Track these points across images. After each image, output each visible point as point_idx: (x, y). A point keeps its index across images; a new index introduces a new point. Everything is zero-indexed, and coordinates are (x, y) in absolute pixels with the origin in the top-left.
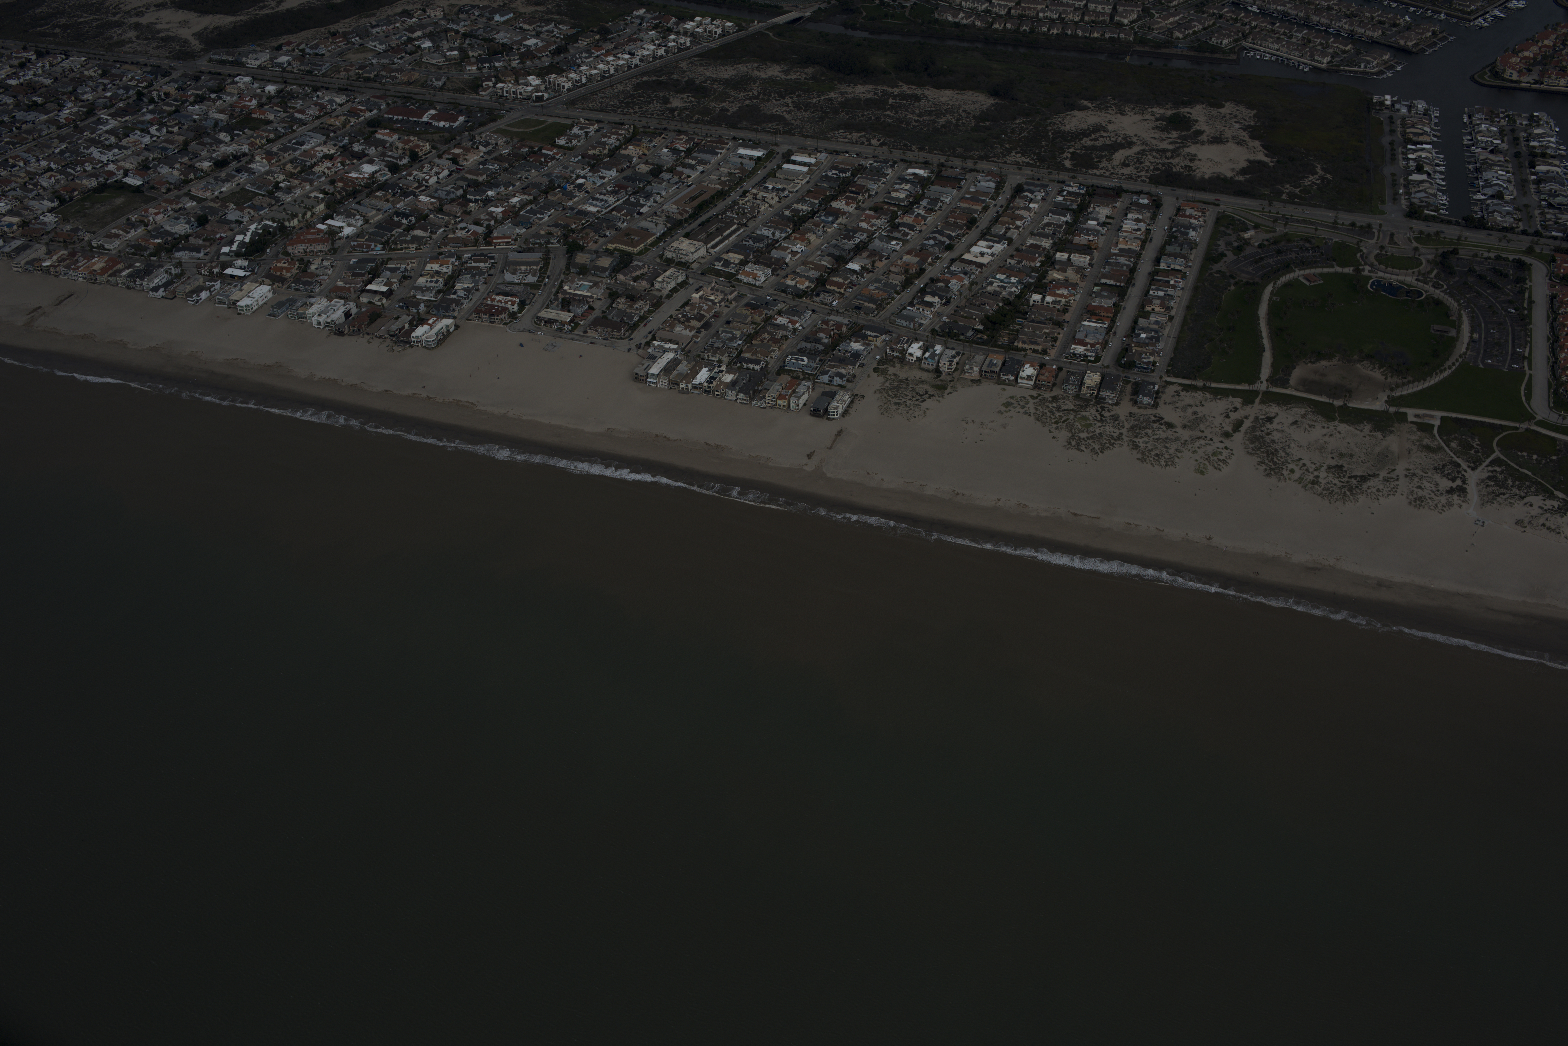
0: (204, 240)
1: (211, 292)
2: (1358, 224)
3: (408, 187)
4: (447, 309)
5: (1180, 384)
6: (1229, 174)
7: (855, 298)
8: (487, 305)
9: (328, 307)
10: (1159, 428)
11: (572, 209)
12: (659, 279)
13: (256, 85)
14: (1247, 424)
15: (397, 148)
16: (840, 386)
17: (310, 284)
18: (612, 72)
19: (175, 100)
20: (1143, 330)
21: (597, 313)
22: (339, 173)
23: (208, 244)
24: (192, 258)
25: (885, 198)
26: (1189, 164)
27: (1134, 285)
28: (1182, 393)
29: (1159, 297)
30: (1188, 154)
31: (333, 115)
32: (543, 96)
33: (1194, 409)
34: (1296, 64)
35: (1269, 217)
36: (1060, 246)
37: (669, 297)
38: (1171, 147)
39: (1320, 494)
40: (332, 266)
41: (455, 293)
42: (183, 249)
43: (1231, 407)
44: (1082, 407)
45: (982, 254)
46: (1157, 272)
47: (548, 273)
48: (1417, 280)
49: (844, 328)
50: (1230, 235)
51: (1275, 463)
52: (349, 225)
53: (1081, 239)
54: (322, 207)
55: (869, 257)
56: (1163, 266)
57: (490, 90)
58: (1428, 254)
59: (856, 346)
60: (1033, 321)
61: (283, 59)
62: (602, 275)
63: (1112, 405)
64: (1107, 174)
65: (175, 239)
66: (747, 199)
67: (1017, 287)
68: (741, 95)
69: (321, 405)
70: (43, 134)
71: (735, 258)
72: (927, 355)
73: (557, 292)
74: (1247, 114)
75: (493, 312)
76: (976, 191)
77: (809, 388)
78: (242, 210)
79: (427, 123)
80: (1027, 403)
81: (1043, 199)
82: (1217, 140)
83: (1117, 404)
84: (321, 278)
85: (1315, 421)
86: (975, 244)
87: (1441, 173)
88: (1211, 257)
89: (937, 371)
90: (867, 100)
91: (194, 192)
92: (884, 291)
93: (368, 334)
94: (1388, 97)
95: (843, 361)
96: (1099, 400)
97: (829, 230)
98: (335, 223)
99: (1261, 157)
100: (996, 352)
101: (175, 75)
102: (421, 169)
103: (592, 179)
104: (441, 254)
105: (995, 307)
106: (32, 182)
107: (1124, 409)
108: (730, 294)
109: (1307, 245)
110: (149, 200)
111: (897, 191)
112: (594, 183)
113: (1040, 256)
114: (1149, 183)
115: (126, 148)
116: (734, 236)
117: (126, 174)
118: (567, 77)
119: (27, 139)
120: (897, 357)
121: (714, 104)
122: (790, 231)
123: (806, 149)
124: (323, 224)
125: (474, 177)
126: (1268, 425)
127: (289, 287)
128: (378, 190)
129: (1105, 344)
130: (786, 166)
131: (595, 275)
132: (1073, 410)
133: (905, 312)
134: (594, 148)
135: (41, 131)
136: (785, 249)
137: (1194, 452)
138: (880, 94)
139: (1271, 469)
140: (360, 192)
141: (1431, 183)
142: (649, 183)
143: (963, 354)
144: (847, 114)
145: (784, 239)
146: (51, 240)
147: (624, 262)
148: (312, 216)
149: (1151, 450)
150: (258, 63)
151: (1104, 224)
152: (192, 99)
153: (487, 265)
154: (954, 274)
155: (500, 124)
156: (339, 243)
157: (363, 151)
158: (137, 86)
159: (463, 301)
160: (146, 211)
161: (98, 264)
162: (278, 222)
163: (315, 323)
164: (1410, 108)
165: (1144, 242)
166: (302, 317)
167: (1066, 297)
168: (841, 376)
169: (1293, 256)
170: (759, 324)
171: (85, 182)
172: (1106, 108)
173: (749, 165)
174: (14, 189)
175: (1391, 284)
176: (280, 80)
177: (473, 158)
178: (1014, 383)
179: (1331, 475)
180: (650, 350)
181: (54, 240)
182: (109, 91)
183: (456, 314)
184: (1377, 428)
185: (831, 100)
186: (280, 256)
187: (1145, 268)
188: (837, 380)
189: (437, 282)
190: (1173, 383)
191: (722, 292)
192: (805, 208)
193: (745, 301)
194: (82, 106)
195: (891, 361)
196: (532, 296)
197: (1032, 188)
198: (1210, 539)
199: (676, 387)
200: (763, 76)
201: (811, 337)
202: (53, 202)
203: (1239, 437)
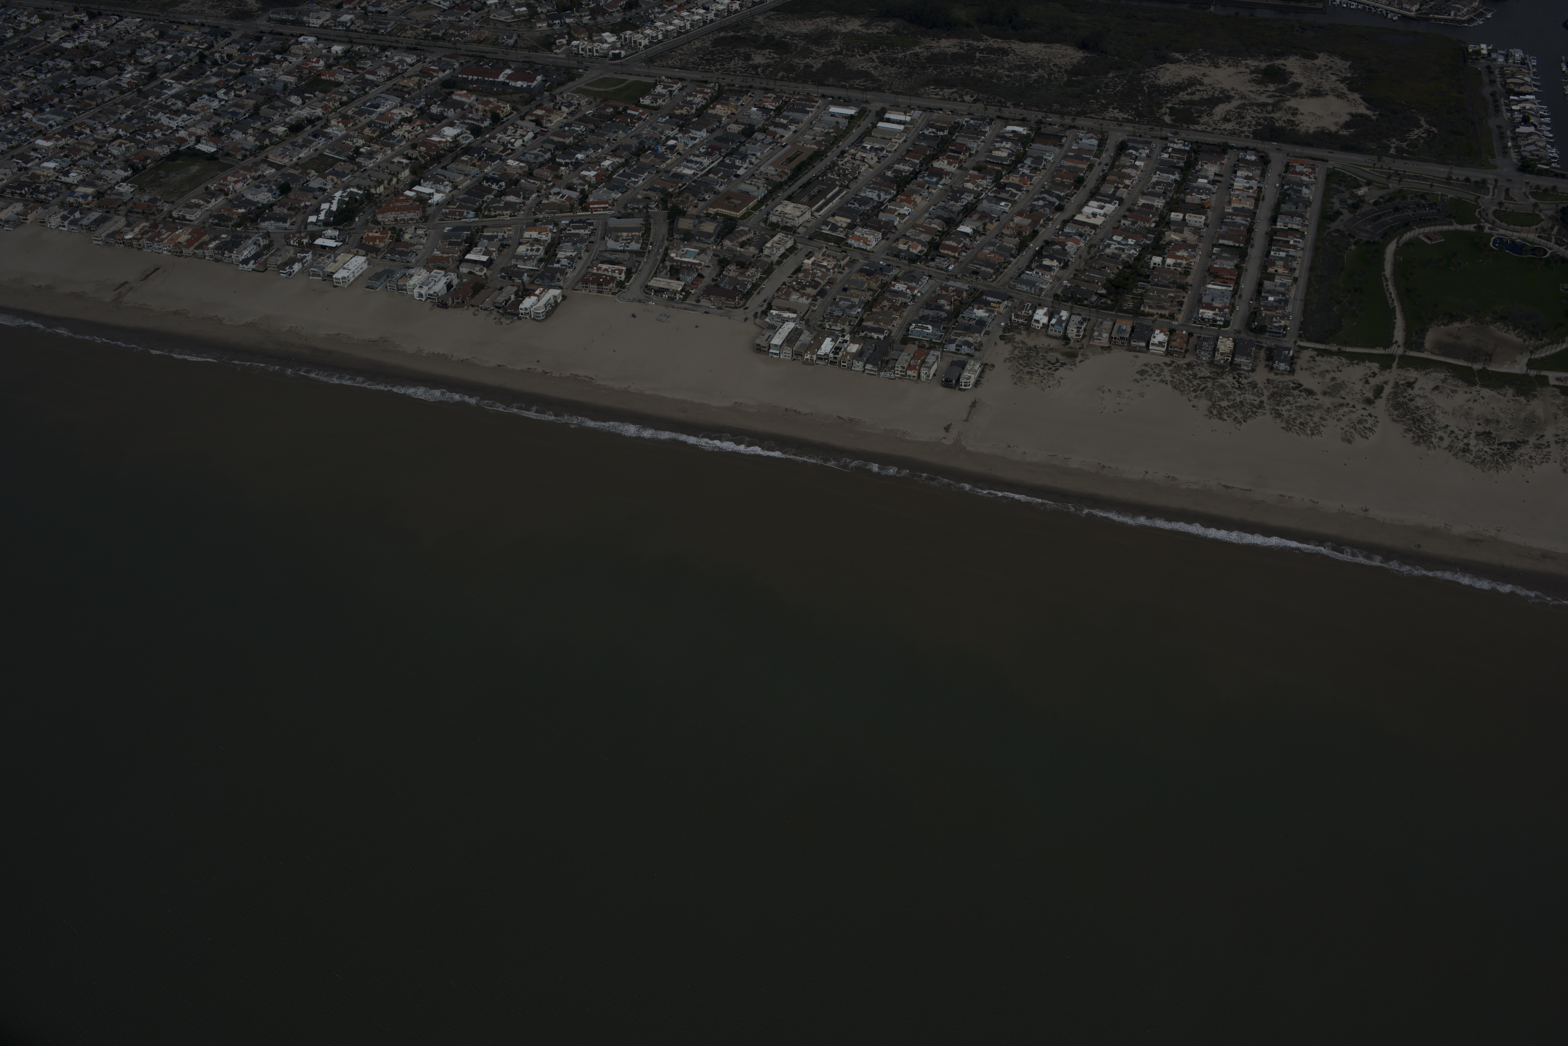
0: (289, 209)
1: (303, 264)
2: (1473, 180)
3: (494, 150)
4: (552, 278)
5: (1314, 349)
6: (1333, 129)
7: (971, 262)
8: (594, 274)
9: (428, 278)
10: (1300, 395)
11: (667, 172)
12: (768, 245)
13: (321, 45)
14: (1388, 390)
15: (477, 110)
16: (968, 354)
17: (406, 254)
18: (688, 27)
19: (240, 62)
20: (1271, 292)
21: (707, 281)
22: (420, 136)
23: (293, 213)
24: (278, 228)
25: (986, 157)
26: (1292, 118)
27: (1252, 246)
28: (1317, 359)
29: (1281, 259)
30: (1290, 108)
31: (406, 75)
32: (620, 53)
33: (1332, 374)
34: (1384, 12)
35: (1381, 173)
36: (1173, 205)
37: (779, 263)
38: (1270, 101)
39: (1472, 463)
40: (426, 235)
41: (558, 262)
42: (269, 219)
43: (1369, 373)
44: (1218, 374)
45: (1094, 215)
46: (1275, 232)
47: (651, 240)
48: (1539, 237)
49: (965, 294)
50: (1343, 192)
51: (1422, 431)
52: (438, 191)
53: (1193, 198)
54: (407, 172)
55: (979, 219)
56: (1280, 225)
57: (564, 48)
58: (1547, 210)
59: (980, 313)
60: (1157, 285)
61: (346, 18)
62: (707, 241)
63: (1248, 371)
64: (1209, 129)
65: (258, 208)
66: (846, 159)
67: (1135, 249)
68: (823, 51)
69: (432, 382)
70: (106, 99)
71: (843, 221)
72: (1054, 321)
73: (663, 261)
74: (1342, 65)
75: (601, 282)
76: (1079, 149)
77: (937, 357)
78: (324, 177)
79: (504, 83)
80: (1162, 370)
81: (1148, 156)
82: (1316, 93)
83: (1253, 370)
84: (416, 247)
85: (1457, 386)
86: (1086, 204)
87: (1547, 124)
88: (1327, 216)
89: (1065, 338)
90: (954, 54)
91: (271, 158)
92: (1001, 255)
93: (473, 306)
94: (1483, 46)
95: (968, 329)
96: (1234, 367)
97: (934, 191)
98: (425, 189)
99: (1362, 110)
100: (1122, 318)
101: (235, 35)
102: (505, 131)
103: (683, 140)
104: (537, 220)
105: (1116, 271)
106: (102, 150)
107: (1261, 376)
108: (843, 260)
109: (1423, 202)
110: (225, 168)
111: (998, 149)
112: (686, 145)
113: (1153, 216)
114: (1253, 138)
115: (195, 113)
116: (837, 199)
117: (198, 140)
118: (642, 33)
119: (91, 105)
120: (1022, 324)
121: (797, 60)
122: (894, 192)
123: (898, 106)
124: (410, 190)
125: (561, 140)
126: (1410, 391)
127: (384, 258)
128: (463, 154)
129: (1232, 307)
130: (880, 124)
131: (699, 241)
132: (1209, 377)
133: (1024, 276)
134: (681, 108)
135: (103, 96)
136: (892, 212)
137: (1339, 420)
138: (966, 48)
139: (1419, 437)
140: (443, 156)
141: (1539, 136)
142: (742, 143)
143: (1089, 320)
144: (935, 70)
145: (890, 201)
146: (129, 211)
147: (728, 228)
148: (397, 183)
149: (1295, 419)
150: (320, 22)
151: (1213, 182)
152: (256, 61)
153: (587, 232)
154: (1069, 236)
155: (579, 83)
156: (429, 211)
157: (442, 113)
158: (197, 47)
159: (568, 270)
160: (225, 179)
161: (183, 236)
162: (365, 189)
163: (416, 295)
164: (1507, 57)
165: (1257, 200)
166: (401, 289)
167: (1186, 259)
168: (969, 345)
169: (1410, 213)
170: (874, 291)
171: (157, 149)
172: (1199, 61)
173: (844, 123)
174: (84, 158)
175: (1513, 242)
176: (347, 40)
177: (557, 120)
178: (1145, 350)
179: (1480, 442)
180: (767, 320)
181: (134, 212)
182: (169, 53)
183: (561, 284)
184: (1520, 392)
185: (916, 54)
186: (370, 224)
187: (1261, 228)
188: (965, 349)
189: (538, 250)
190: (1306, 348)
191: (834, 257)
192: (907, 168)
193: (857, 267)
194: (142, 70)
195: (1016, 328)
196: (637, 264)
197: (1136, 145)
198: (1366, 510)
199: (800, 358)
200: (844, 30)
201: (931, 304)
202: (126, 171)
203: (1381, 403)
